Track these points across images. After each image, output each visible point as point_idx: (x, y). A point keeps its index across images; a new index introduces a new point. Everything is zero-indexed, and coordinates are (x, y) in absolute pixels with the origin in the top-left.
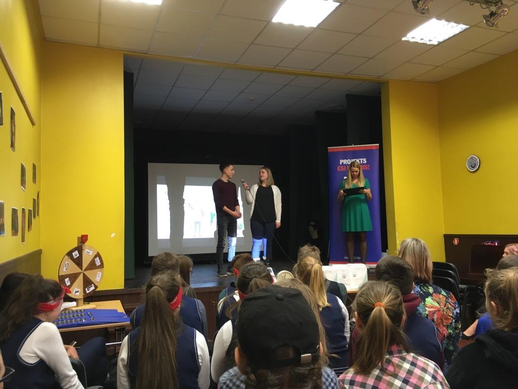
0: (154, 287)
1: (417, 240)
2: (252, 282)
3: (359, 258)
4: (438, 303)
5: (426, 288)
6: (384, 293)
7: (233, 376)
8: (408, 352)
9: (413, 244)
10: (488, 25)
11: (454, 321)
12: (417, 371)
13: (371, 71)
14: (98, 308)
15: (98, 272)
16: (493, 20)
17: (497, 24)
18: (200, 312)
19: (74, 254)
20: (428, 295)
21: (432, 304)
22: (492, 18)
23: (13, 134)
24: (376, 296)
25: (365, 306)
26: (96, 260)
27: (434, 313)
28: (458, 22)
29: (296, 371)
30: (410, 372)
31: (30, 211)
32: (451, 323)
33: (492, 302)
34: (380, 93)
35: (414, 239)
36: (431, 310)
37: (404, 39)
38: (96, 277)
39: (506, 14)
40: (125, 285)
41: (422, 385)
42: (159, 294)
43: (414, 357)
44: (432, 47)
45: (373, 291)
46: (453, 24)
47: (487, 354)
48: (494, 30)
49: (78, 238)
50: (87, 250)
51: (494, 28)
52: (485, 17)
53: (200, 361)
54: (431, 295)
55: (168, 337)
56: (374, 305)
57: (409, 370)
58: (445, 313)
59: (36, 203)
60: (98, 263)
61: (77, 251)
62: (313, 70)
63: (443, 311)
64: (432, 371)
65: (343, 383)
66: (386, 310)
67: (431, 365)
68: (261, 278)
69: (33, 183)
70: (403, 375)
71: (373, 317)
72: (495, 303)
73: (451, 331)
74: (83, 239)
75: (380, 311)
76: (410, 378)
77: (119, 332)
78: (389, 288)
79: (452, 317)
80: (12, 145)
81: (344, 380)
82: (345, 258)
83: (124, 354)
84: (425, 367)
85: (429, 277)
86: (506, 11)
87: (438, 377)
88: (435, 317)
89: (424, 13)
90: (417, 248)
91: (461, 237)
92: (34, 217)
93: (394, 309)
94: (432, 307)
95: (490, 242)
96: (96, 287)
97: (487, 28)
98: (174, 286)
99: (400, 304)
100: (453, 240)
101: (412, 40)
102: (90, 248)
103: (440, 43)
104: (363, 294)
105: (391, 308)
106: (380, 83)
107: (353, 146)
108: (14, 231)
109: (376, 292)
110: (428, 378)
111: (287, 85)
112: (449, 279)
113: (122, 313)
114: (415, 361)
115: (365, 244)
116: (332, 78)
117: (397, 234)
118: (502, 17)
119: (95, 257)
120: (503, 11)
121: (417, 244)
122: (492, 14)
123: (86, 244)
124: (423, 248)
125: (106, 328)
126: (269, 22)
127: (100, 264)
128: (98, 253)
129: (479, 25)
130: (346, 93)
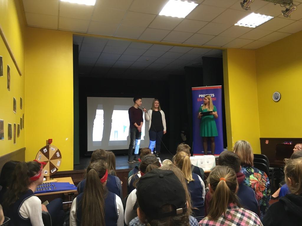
0: (92, 170)
2: (148, 166)
3: (210, 152)
4: (257, 178)
5: (250, 169)
6: (226, 173)
7: (137, 221)
8: (240, 207)
9: (242, 144)
10: (285, 16)
11: (266, 189)
12: (245, 219)
13: (217, 43)
14: (58, 182)
15: (58, 161)
17: (290, 16)
18: (118, 184)
19: (44, 150)
20: (251, 173)
21: (253, 179)
22: (287, 12)
23: (9, 81)
24: (221, 174)
25: (214, 180)
26: (57, 153)
27: (254, 184)
28: (267, 15)
29: (174, 219)
30: (241, 219)
31: (18, 125)
32: (265, 190)
33: (289, 178)
34: (222, 56)
35: (242, 141)
36: (253, 182)
37: (236, 25)
38: (57, 163)
39: (295, 10)
40: (74, 168)
42: (94, 173)
43: (243, 210)
44: (252, 29)
45: (219, 171)
46: (264, 16)
47: (286, 208)
48: (288, 19)
49: (47, 141)
50: (52, 148)
51: (288, 18)
52: (283, 12)
53: (118, 212)
54: (253, 174)
55: (99, 198)
56: (220, 179)
57: (240, 218)
58: (261, 184)
59: (22, 121)
60: (58, 155)
61: (46, 149)
62: (183, 43)
63: (260, 183)
64: (254, 219)
66: (226, 182)
67: (253, 215)
68: (154, 164)
69: (20, 109)
70: (237, 220)
71: (219, 186)
72: (290, 179)
73: (265, 195)
74: (50, 142)
75: (223, 183)
76: (241, 223)
77: (71, 196)
79: (265, 186)
80: (8, 87)
81: (202, 224)
82: (202, 152)
83: (74, 209)
84: (250, 216)
85: (252, 163)
86: (295, 8)
87: (258, 222)
88: (255, 186)
89: (247, 10)
90: (245, 146)
91: (270, 140)
92: (21, 128)
93: (232, 182)
94: (253, 181)
95: (287, 142)
96: (57, 169)
97: (284, 18)
98: (103, 169)
99: (235, 179)
100: (265, 141)
101: (240, 25)
102: (54, 147)
103: (257, 27)
104: (213, 173)
105: (230, 181)
106: (222, 50)
107: (207, 87)
108: (9, 137)
109: (221, 172)
110: (252, 223)
111: (168, 51)
112: (263, 164)
113: (73, 184)
114: (244, 213)
115: (214, 144)
116: (194, 47)
117: (232, 138)
118: (293, 11)
119: (57, 152)
120: (293, 8)
121: (244, 144)
122: (287, 10)
123: (51, 144)
124: (248, 146)
125: (63, 194)
126: (157, 15)
127: (59, 156)
128: (58, 149)
129: (280, 16)
130: (202, 56)
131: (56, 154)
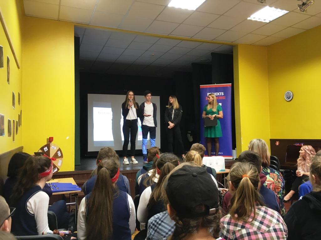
0: (103, 168)
1: (259, 140)
2: (166, 164)
4: (273, 179)
5: (266, 169)
6: (248, 169)
8: (262, 205)
9: (258, 142)
10: (301, 11)
11: (282, 189)
13: (227, 39)
14: (60, 182)
15: (60, 160)
16: (304, 8)
17: (306, 10)
18: (126, 183)
19: (44, 149)
20: (267, 173)
21: (269, 179)
22: (304, 7)
23: (8, 73)
24: (243, 171)
25: (236, 177)
27: (270, 185)
28: (282, 9)
30: (264, 217)
31: (17, 122)
32: (280, 191)
34: (232, 52)
35: (258, 140)
36: (269, 182)
37: (249, 19)
38: (58, 163)
39: (312, 4)
40: (75, 169)
41: (271, 225)
42: (106, 172)
43: (265, 208)
44: (266, 24)
45: (241, 168)
46: (279, 10)
49: (47, 139)
50: (52, 147)
51: (304, 13)
52: (299, 6)
56: (242, 176)
58: (277, 184)
59: (20, 117)
60: (59, 154)
61: (46, 147)
62: (192, 37)
63: (276, 183)
64: (277, 217)
65: (223, 224)
66: (250, 179)
69: (18, 105)
70: (259, 218)
71: (242, 183)
73: (280, 195)
74: (50, 140)
76: (264, 221)
78: (250, 166)
79: (281, 187)
80: (8, 80)
81: (224, 222)
83: (83, 209)
84: (273, 214)
86: (312, 2)
87: (280, 220)
88: (271, 187)
89: (262, 3)
91: (280, 141)
92: (19, 126)
93: (255, 179)
94: (269, 181)
95: (299, 144)
96: (58, 169)
97: (300, 13)
98: (115, 168)
101: (253, 20)
102: (55, 145)
103: (270, 22)
104: (235, 170)
105: (253, 178)
106: (233, 46)
107: (215, 84)
108: (9, 134)
109: (243, 169)
110: (275, 221)
111: (175, 46)
113: (75, 185)
114: (266, 211)
115: (218, 145)
116: (203, 42)
117: (242, 138)
118: (310, 6)
119: (58, 151)
120: (310, 2)
122: (304, 4)
123: (52, 143)
125: (64, 195)
126: (166, 6)
127: (61, 155)
128: (59, 148)
129: (295, 11)
130: (211, 52)
131: (57, 153)
